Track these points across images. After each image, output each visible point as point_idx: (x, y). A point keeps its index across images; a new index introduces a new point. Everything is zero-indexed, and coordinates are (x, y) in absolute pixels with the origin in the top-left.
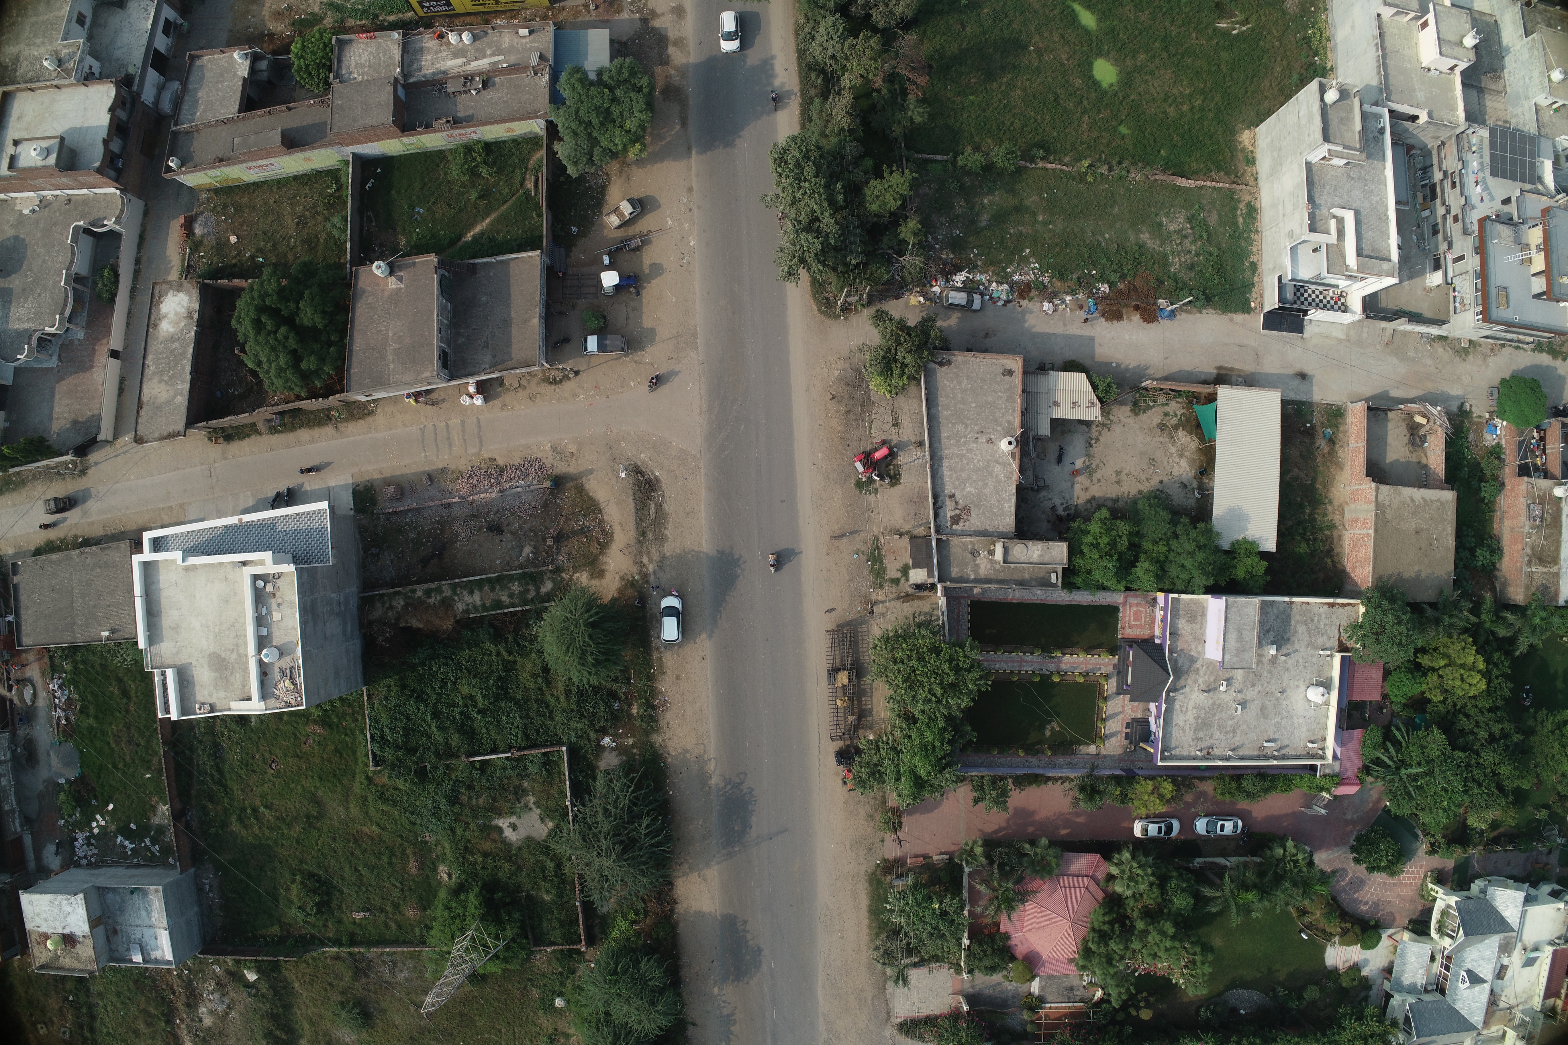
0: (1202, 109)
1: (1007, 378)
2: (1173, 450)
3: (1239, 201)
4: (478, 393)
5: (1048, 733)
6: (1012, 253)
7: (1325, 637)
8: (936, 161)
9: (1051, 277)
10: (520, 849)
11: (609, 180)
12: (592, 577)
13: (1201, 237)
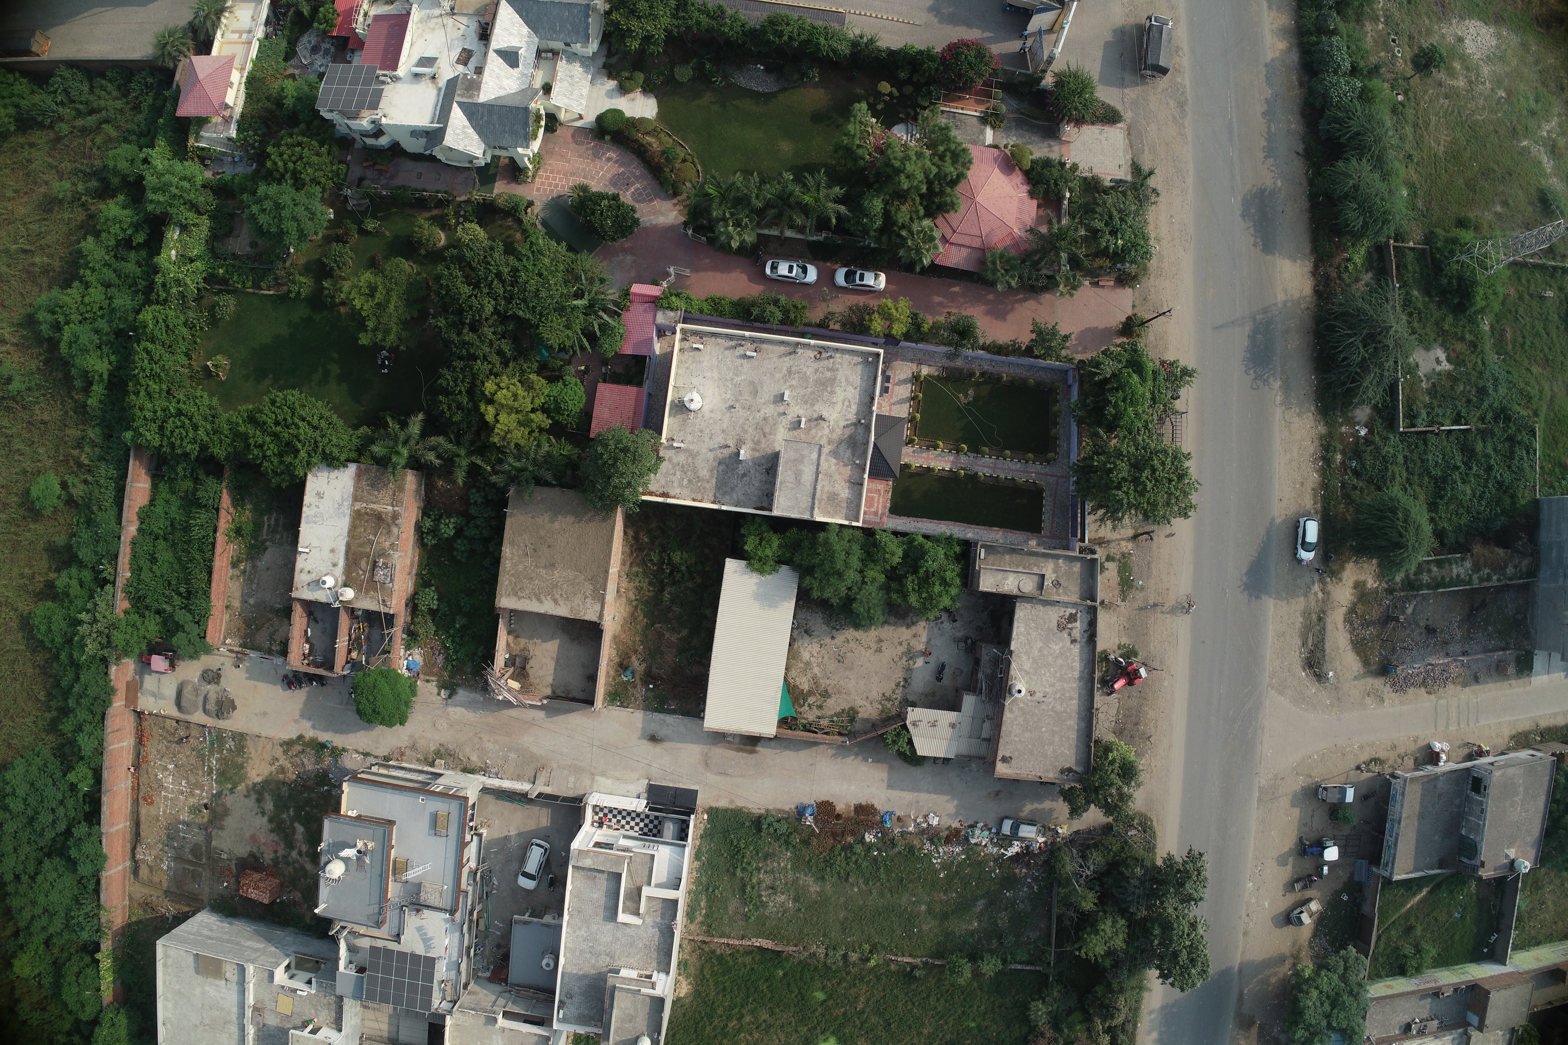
0: (729, 1018)
1: (1008, 755)
2: (816, 670)
3: (702, 923)
4: (1438, 754)
5: (971, 392)
6: (957, 873)
7: (675, 461)
8: (1020, 963)
9: (921, 849)
10: (1435, 340)
11: (1310, 942)
12: (1364, 583)
13: (753, 888)
